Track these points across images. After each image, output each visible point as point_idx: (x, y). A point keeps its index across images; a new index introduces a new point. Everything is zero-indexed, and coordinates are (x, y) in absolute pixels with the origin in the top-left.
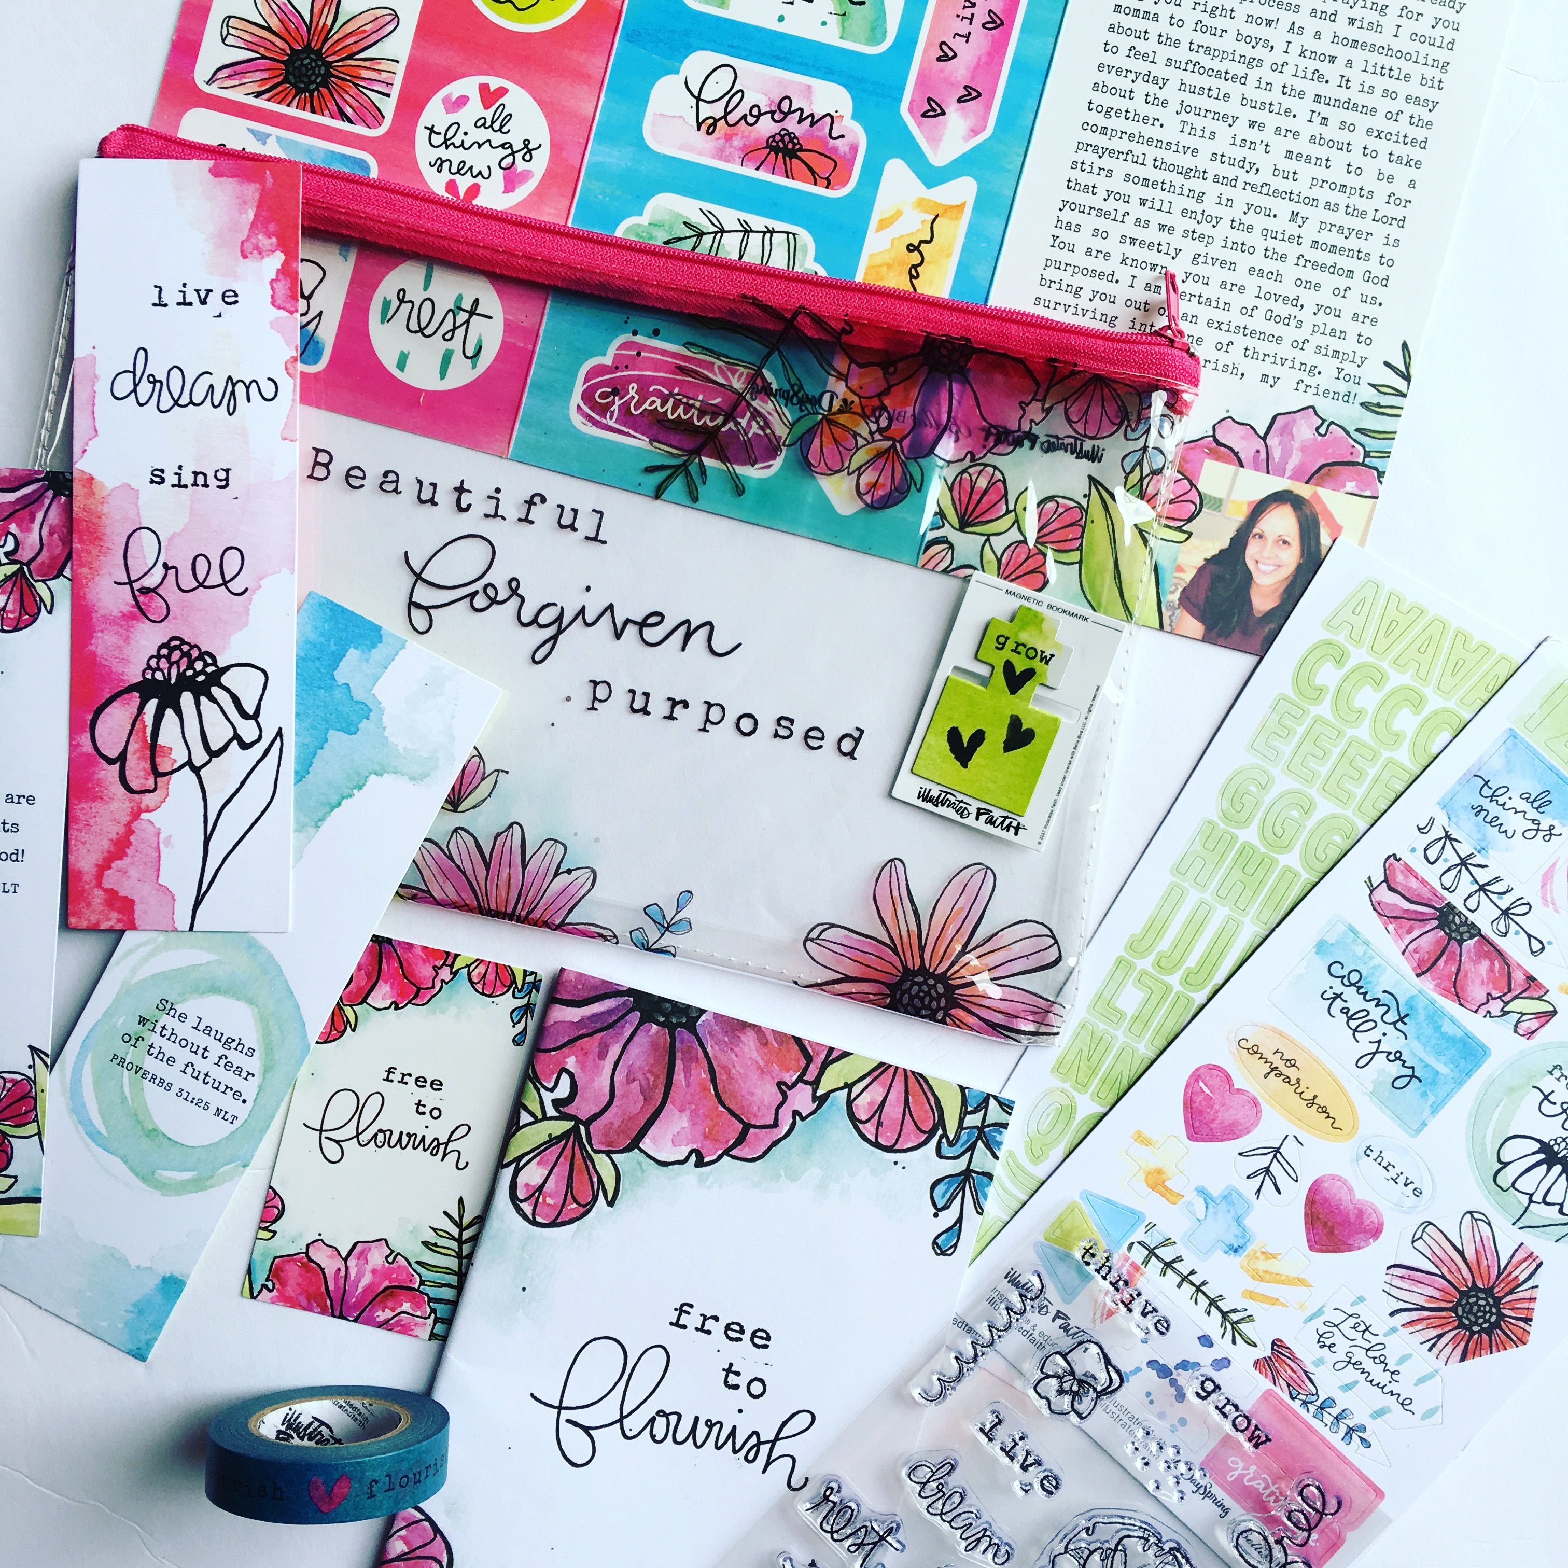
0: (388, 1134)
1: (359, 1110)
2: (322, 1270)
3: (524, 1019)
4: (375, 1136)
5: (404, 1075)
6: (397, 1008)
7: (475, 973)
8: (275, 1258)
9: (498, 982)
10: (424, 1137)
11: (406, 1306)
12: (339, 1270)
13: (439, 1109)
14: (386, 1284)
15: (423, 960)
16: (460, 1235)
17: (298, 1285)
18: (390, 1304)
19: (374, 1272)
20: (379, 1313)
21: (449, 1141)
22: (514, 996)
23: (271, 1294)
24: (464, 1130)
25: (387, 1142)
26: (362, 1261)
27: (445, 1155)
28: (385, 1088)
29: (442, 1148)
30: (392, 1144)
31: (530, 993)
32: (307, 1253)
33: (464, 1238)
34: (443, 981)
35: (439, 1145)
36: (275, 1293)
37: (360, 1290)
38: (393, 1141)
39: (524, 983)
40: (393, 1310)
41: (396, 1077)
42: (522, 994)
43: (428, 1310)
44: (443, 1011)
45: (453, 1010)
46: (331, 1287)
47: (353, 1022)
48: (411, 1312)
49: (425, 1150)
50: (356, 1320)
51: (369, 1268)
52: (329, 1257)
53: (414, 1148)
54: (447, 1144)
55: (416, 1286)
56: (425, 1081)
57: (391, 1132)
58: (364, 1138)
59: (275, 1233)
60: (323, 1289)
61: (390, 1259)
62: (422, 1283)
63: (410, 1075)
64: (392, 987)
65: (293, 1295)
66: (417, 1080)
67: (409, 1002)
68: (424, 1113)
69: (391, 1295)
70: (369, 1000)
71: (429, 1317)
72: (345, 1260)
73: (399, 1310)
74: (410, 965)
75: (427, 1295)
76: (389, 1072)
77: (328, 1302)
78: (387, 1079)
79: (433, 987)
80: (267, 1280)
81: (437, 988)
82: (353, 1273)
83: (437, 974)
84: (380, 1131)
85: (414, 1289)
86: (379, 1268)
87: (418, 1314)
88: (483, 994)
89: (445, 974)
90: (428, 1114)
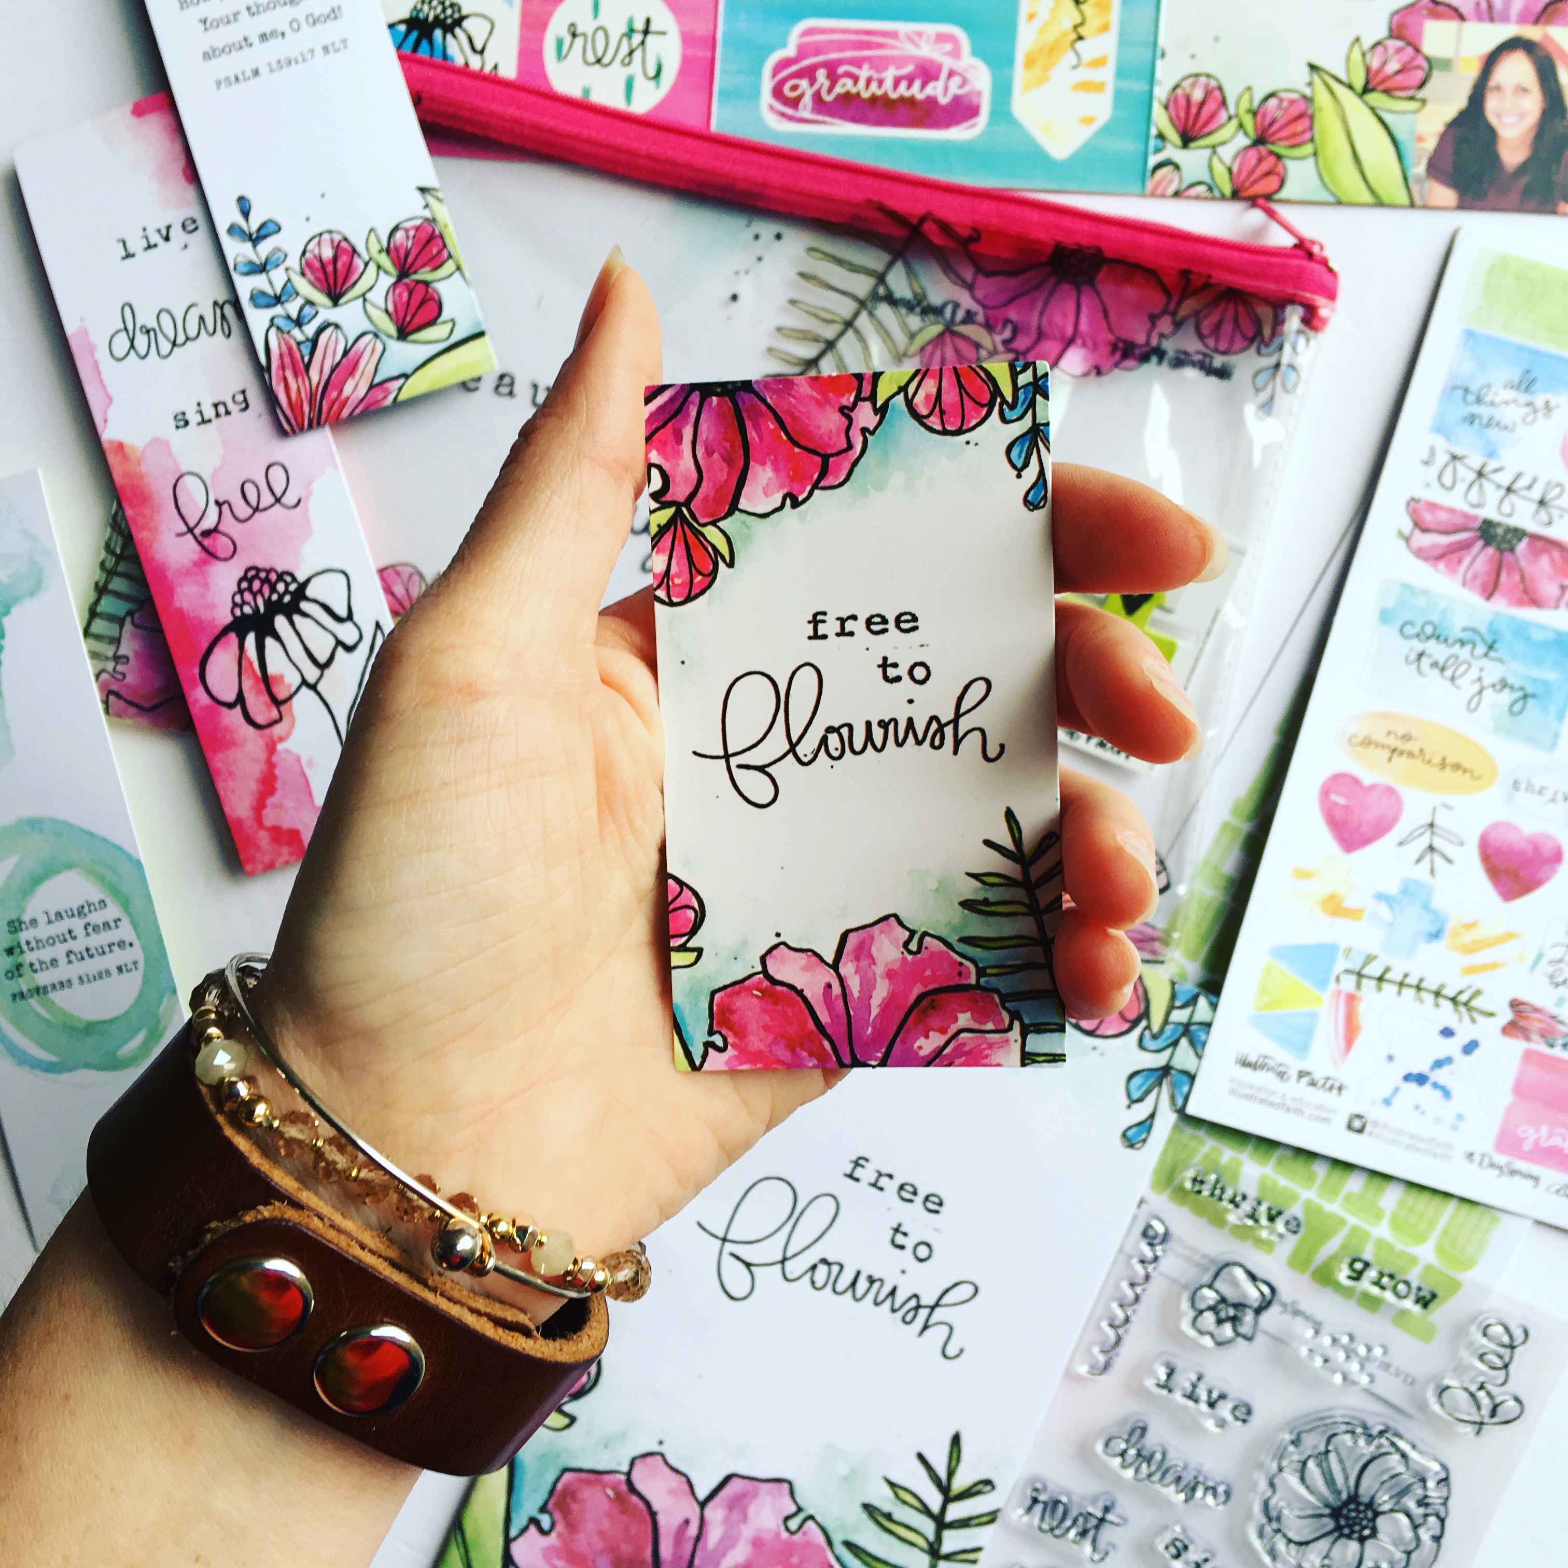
0: (845, 731)
1: (782, 703)
2: (800, 993)
3: (1034, 458)
4: (824, 741)
5: (843, 621)
6: (796, 504)
7: (919, 399)
8: (713, 993)
9: (968, 403)
10: (910, 721)
11: (964, 1019)
12: (829, 986)
13: (923, 664)
14: (917, 990)
15: (818, 402)
16: (1025, 872)
17: (766, 1028)
18: (935, 1022)
19: (890, 974)
20: (921, 1042)
21: (958, 715)
22: (1004, 420)
23: (725, 1056)
24: (979, 689)
25: (847, 745)
26: (864, 963)
27: (957, 742)
28: (816, 652)
29: (949, 731)
30: (858, 746)
31: (1032, 405)
32: (765, 971)
33: (1034, 878)
34: (864, 431)
35: (941, 728)
36: (730, 1052)
37: (875, 1011)
38: (859, 741)
39: (1016, 389)
40: (943, 1031)
41: (830, 627)
42: (1019, 410)
43: (1006, 1017)
44: (880, 486)
45: (897, 479)
46: (824, 1018)
47: (725, 550)
48: (976, 1026)
49: (919, 743)
50: (883, 1063)
51: (879, 970)
52: (805, 969)
53: (900, 744)
54: (955, 721)
55: (973, 980)
56: (884, 621)
57: (850, 727)
58: (805, 749)
59: (700, 951)
60: (811, 1024)
61: (913, 946)
62: (981, 973)
63: (854, 617)
64: (776, 469)
65: (762, 1047)
66: (869, 622)
67: (815, 486)
68: (898, 679)
69: (932, 1006)
70: (743, 504)
71: (1010, 1028)
72: (835, 966)
73: (953, 1029)
74: (795, 419)
75: (997, 991)
76: (816, 621)
77: (827, 1044)
78: (816, 636)
79: (850, 446)
80: (711, 1033)
81: (858, 447)
82: (854, 985)
83: (850, 420)
84: (830, 730)
85: (970, 987)
86: (896, 966)
87: (990, 1026)
88: (945, 432)
89: (865, 416)
90: (906, 677)
